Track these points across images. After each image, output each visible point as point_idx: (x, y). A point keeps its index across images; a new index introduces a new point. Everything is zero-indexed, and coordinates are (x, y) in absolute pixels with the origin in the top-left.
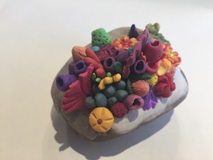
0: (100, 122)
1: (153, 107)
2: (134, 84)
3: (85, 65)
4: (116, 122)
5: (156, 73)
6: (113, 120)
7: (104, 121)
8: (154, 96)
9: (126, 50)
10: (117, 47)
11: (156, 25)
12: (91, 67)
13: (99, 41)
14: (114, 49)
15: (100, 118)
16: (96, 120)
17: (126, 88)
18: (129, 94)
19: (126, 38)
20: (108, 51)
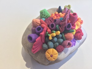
0: (52, 56)
1: (74, 45)
2: (66, 35)
3: (41, 28)
4: (59, 55)
5: (75, 28)
6: (58, 54)
7: (54, 55)
8: (74, 40)
9: (59, 19)
10: (54, 17)
11: (69, 6)
12: (45, 29)
13: (44, 15)
14: (52, 19)
15: (52, 54)
16: (50, 55)
17: (62, 38)
18: (64, 40)
19: (57, 13)
20: (50, 20)
